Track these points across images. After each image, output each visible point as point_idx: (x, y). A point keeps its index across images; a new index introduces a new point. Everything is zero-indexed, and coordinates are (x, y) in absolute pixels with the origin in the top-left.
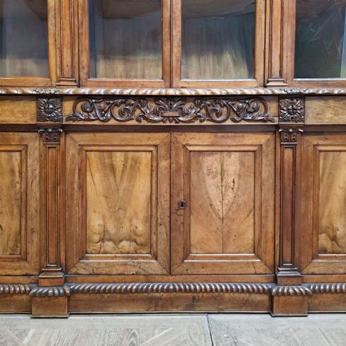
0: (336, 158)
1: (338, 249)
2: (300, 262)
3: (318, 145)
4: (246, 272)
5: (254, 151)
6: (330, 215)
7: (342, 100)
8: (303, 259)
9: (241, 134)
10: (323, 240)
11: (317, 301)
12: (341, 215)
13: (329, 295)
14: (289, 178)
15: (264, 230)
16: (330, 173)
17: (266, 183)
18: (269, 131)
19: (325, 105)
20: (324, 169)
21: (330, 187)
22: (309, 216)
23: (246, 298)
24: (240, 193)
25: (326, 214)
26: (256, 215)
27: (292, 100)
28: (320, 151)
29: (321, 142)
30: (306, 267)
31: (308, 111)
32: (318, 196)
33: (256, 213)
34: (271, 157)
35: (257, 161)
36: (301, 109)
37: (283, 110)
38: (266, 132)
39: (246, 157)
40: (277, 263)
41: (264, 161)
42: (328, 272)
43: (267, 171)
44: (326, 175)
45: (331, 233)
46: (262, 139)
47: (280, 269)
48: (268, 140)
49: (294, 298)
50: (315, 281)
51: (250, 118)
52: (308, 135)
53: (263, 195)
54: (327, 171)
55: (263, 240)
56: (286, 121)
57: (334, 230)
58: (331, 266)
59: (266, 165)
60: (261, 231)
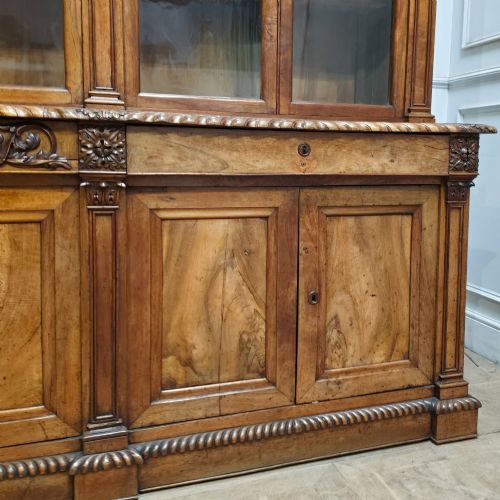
0: (190, 231)
1: (195, 378)
2: (128, 408)
3: (158, 209)
4: (29, 440)
5: (39, 222)
6: (181, 323)
7: (191, 134)
8: (134, 403)
9: (11, 191)
10: (170, 367)
11: (156, 471)
12: (199, 323)
13: (177, 458)
14: (106, 268)
15: (61, 363)
16: (180, 256)
17: (62, 279)
18: (67, 186)
19: (162, 142)
20: (170, 249)
21: (180, 277)
22: (144, 330)
23: (24, 486)
24: (11, 300)
25: (175, 322)
26: (46, 338)
27: (102, 130)
28: (163, 220)
29: (163, 205)
30: (139, 415)
31: (132, 152)
32: (161, 295)
33: (46, 334)
34: (72, 231)
35: (46, 239)
36: (120, 147)
37: (86, 147)
38: (61, 187)
39: (24, 233)
40: (86, 416)
41: (59, 239)
42: (177, 419)
43: (65, 257)
44: (174, 259)
45: (183, 354)
46: (55, 199)
47: (91, 426)
48: (66, 201)
49: (112, 473)
50: (155, 436)
51: (21, 161)
52: (140, 192)
53: (58, 301)
54: (176, 252)
55: (60, 379)
56: (91, 168)
57: (188, 348)
58: (184, 407)
59: (63, 247)
60: (55, 365)
